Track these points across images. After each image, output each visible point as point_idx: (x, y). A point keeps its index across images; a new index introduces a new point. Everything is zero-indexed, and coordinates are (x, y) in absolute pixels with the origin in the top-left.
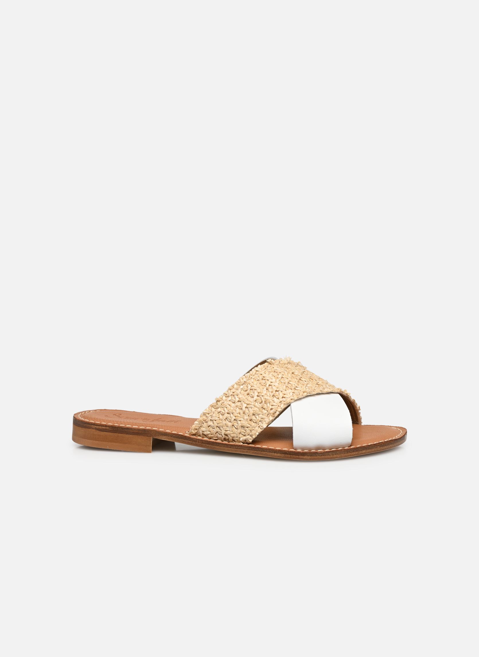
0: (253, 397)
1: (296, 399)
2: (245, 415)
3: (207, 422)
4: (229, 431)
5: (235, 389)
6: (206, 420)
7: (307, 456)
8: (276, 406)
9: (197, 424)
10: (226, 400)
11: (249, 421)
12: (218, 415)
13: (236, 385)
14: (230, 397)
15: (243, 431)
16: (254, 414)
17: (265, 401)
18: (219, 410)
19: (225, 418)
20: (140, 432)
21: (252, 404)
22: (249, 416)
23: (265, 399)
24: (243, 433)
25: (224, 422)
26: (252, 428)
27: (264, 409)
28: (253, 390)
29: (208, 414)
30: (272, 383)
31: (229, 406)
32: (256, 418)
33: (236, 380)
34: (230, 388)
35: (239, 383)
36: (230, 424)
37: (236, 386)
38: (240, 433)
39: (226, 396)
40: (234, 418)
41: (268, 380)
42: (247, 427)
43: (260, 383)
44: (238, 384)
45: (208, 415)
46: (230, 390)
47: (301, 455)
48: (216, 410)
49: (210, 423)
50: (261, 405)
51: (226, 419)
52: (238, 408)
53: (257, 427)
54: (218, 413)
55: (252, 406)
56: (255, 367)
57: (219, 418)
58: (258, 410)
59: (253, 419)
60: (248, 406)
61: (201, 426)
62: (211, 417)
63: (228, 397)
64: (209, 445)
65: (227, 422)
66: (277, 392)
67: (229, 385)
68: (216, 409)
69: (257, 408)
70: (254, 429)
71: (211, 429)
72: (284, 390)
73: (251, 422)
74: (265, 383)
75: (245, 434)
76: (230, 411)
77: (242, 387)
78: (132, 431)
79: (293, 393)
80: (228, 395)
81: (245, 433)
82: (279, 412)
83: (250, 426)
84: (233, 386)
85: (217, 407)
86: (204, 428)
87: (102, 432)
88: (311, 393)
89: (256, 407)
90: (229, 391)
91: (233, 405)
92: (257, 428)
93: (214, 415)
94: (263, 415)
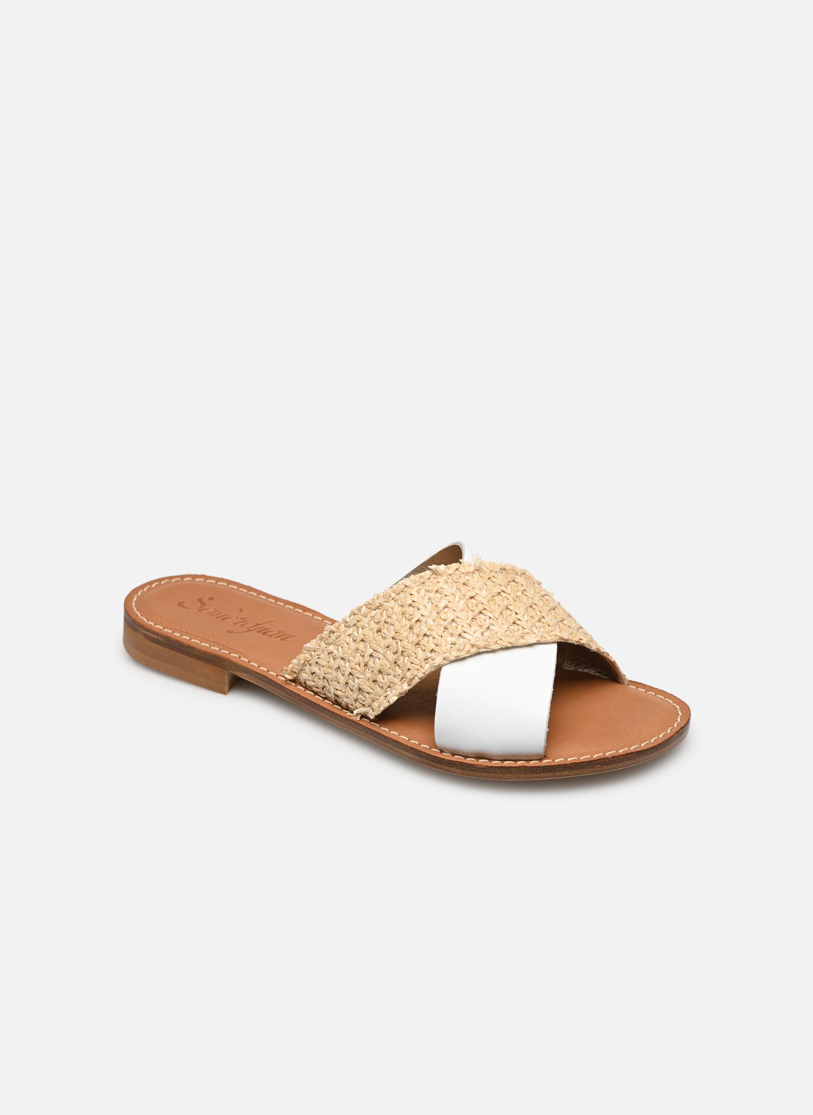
0: (385, 638)
1: (452, 658)
2: (368, 669)
3: (310, 665)
4: (341, 691)
5: (362, 616)
6: (309, 661)
7: (457, 768)
8: (418, 665)
9: (296, 665)
10: (344, 632)
11: (372, 682)
12: (328, 657)
13: (364, 608)
14: (353, 628)
15: (360, 698)
16: (382, 670)
17: (402, 652)
18: (331, 648)
19: (336, 667)
20: (207, 657)
21: (382, 652)
22: (372, 672)
23: (404, 648)
24: (361, 701)
25: (334, 673)
26: (375, 695)
27: (399, 666)
28: (389, 624)
29: (315, 651)
30: (422, 617)
31: (347, 645)
32: (383, 679)
33: (368, 598)
34: (354, 611)
35: (371, 604)
36: (342, 680)
37: (364, 610)
38: (356, 700)
39: (346, 624)
40: (350, 670)
41: (419, 610)
42: (368, 693)
43: (403, 614)
44: (368, 605)
45: (313, 653)
46: (354, 615)
47: (446, 765)
48: (326, 648)
49: (315, 669)
50: (395, 657)
51: (339, 668)
52: (358, 654)
53: (383, 696)
54: (329, 654)
55: (381, 655)
56: (404, 577)
57: (328, 662)
58: (389, 666)
59: (378, 680)
60: (375, 654)
61: (302, 670)
62: (319, 658)
63: (349, 627)
64: (309, 707)
65: (340, 674)
66: (426, 638)
67: (354, 607)
68: (327, 646)
69: (387, 662)
70: (378, 698)
71: (316, 679)
72: (439, 636)
73: (376, 684)
74: (411, 614)
75: (363, 703)
76: (346, 656)
77: (374, 613)
78: (196, 654)
79: (452, 646)
80: (348, 624)
81: (364, 701)
82: (420, 679)
83: (372, 691)
84: (359, 609)
85: (329, 642)
86: (306, 673)
87: (152, 643)
88: (489, 648)
89: (387, 659)
90: (352, 616)
91: (353, 645)
92: (382, 698)
93: (322, 656)
94: (394, 676)
